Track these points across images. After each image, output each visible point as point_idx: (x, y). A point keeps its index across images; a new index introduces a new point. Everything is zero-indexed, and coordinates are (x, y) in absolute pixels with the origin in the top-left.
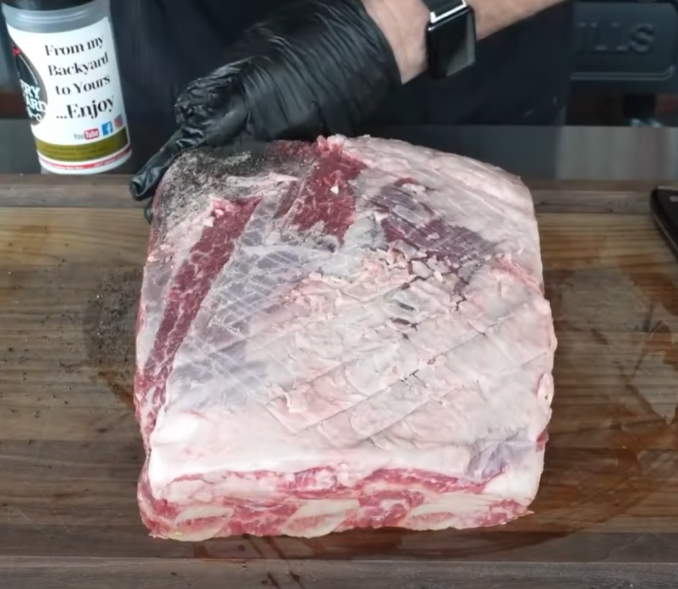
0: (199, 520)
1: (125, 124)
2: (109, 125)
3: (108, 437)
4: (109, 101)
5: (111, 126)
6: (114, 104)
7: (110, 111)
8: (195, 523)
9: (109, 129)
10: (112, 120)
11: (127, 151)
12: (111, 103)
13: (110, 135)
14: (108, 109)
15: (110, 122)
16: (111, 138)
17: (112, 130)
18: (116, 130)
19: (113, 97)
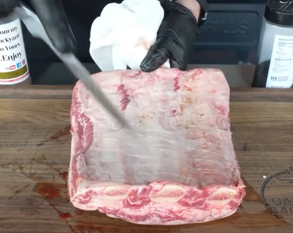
0: (221, 199)
1: (26, 63)
2: (20, 64)
3: (21, 194)
4: (20, 53)
5: (21, 64)
6: (22, 54)
7: (20, 58)
8: (223, 198)
9: (20, 65)
10: (21, 61)
11: (27, 74)
12: (20, 54)
13: (20, 67)
14: (19, 57)
15: (20, 62)
16: (21, 69)
17: (21, 66)
18: (23, 66)
19: (21, 52)
